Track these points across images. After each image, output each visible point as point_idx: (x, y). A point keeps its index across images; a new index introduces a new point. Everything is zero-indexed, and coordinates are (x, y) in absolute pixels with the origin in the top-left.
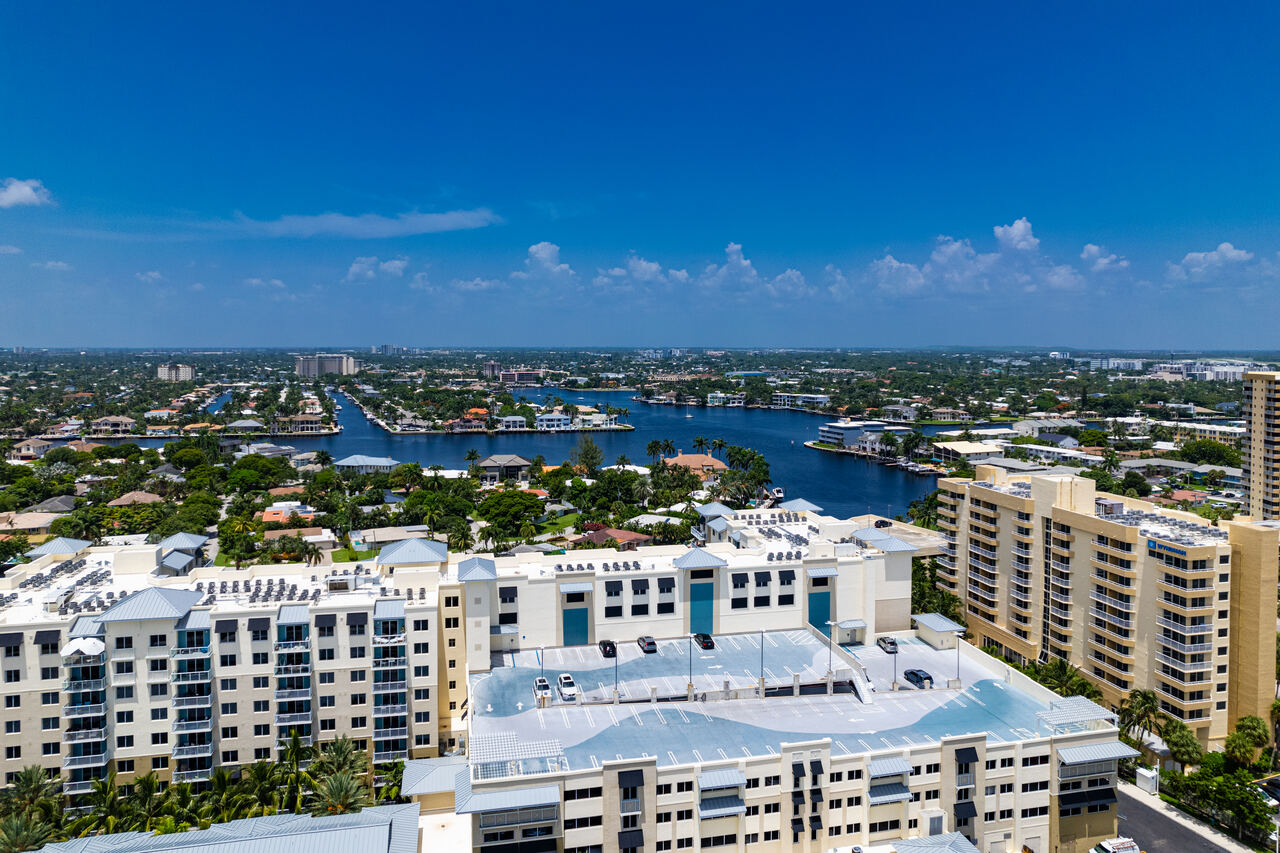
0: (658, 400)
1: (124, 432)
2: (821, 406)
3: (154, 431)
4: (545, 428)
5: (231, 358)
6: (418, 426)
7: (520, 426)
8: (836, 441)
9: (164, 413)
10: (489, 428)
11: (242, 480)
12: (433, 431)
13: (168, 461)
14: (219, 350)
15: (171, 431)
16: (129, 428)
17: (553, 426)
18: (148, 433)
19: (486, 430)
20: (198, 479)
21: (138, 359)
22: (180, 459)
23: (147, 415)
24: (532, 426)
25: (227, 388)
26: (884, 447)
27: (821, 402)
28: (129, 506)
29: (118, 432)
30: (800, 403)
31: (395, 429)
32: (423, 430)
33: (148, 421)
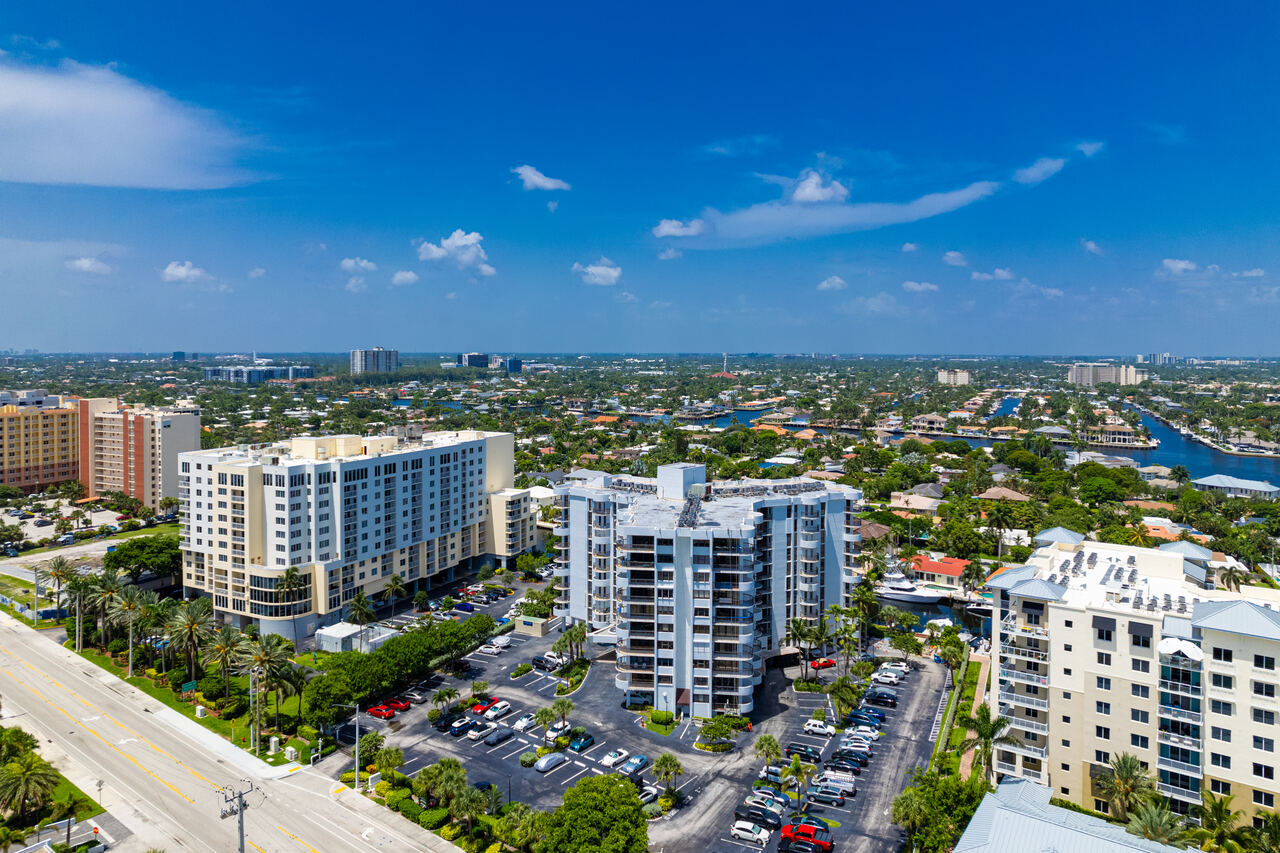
1: (939, 429)
3: (963, 430)
5: (991, 365)
9: (965, 415)
11: (1100, 488)
13: (999, 461)
14: (974, 357)
15: (980, 431)
16: (943, 426)
18: (960, 432)
20: (1048, 482)
21: (908, 364)
22: (1016, 460)
23: (951, 415)
25: (1007, 393)
28: (999, 501)
29: (932, 429)
33: (955, 419)
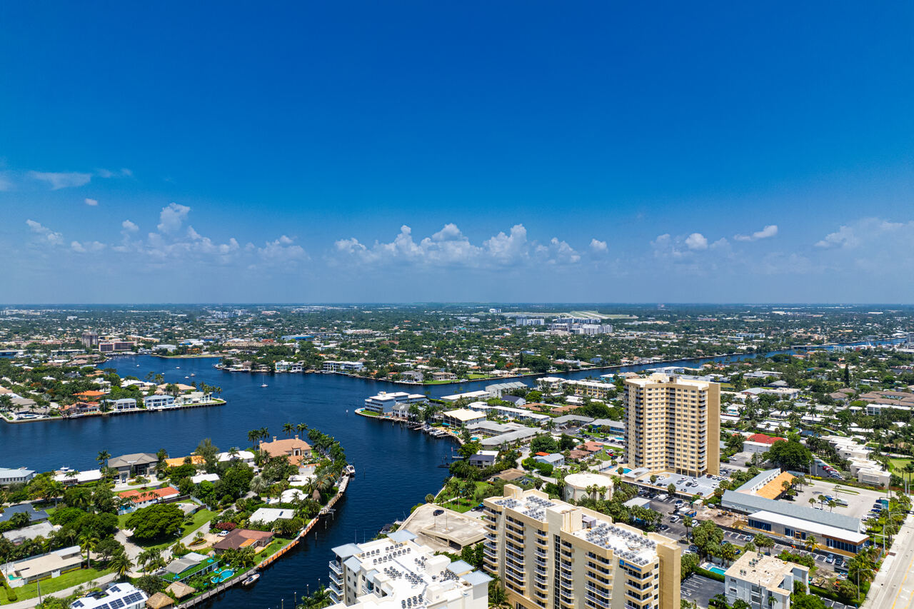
0: (237, 368)
2: (358, 371)
4: (152, 408)
6: (35, 413)
7: (131, 407)
8: (378, 410)
10: (103, 411)
12: (50, 418)
17: (160, 405)
19: (101, 413)
24: (141, 406)
26: (411, 414)
27: (358, 368)
30: (342, 368)
31: (11, 418)
32: (41, 417)
